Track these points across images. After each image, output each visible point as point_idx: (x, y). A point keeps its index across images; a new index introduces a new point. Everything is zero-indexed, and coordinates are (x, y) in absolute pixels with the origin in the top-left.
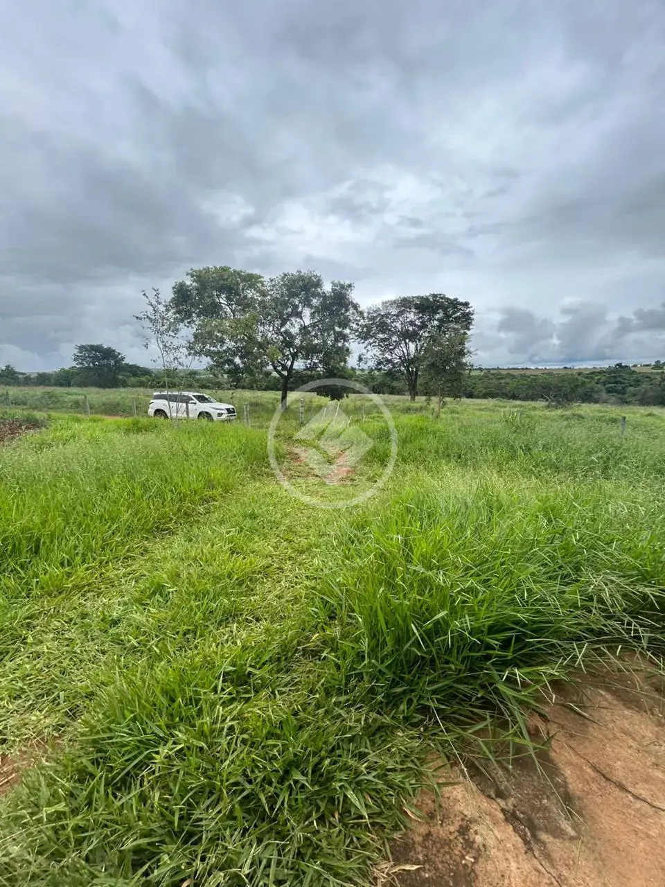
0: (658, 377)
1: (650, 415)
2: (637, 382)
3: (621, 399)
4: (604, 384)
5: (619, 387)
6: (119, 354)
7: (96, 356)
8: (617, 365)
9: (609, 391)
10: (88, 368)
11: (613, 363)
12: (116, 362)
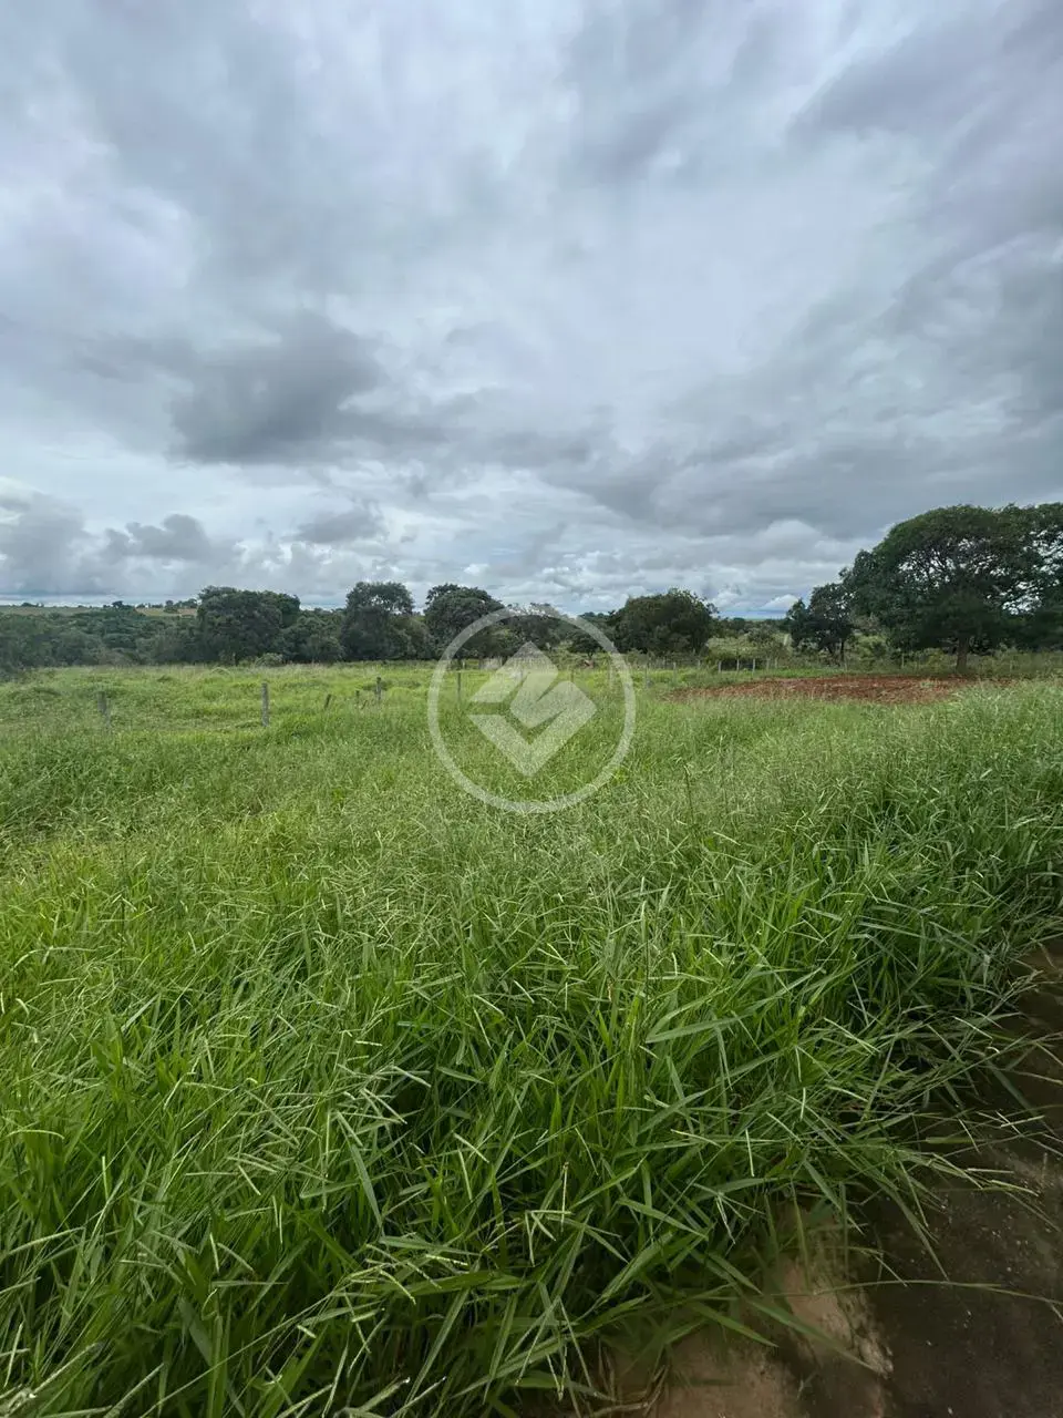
0: (174, 623)
1: (163, 680)
2: (148, 631)
3: (131, 656)
4: (102, 632)
5: (126, 638)
8: (115, 604)
9: (111, 644)
11: (109, 601)
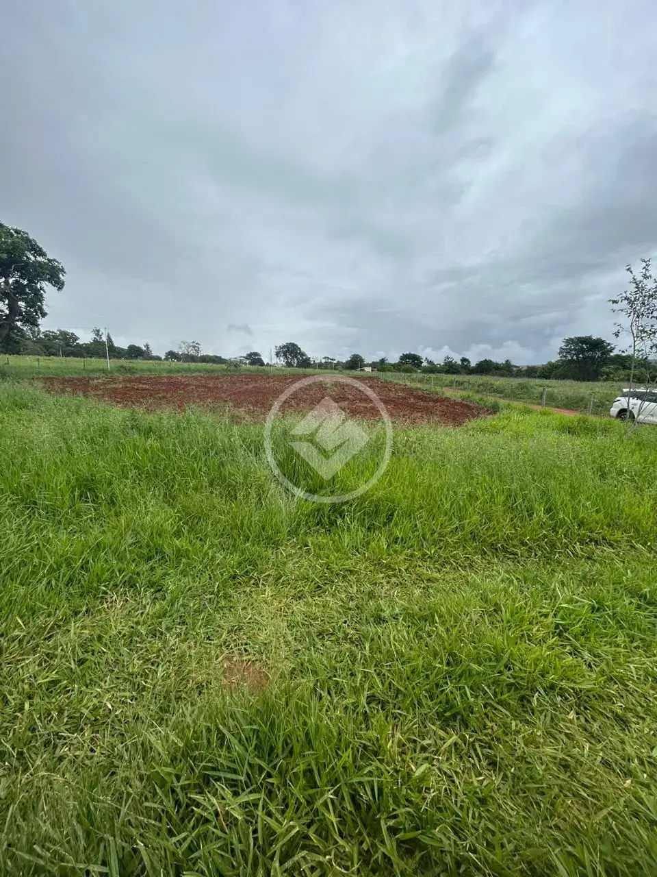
6: (609, 344)
7: (582, 348)
10: (572, 361)
12: (603, 354)
